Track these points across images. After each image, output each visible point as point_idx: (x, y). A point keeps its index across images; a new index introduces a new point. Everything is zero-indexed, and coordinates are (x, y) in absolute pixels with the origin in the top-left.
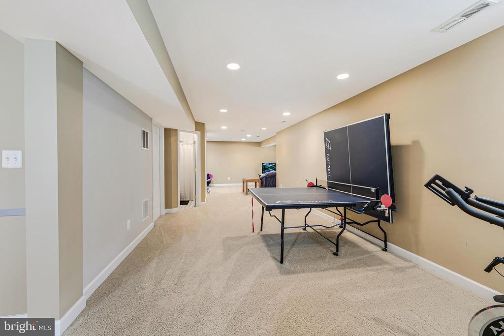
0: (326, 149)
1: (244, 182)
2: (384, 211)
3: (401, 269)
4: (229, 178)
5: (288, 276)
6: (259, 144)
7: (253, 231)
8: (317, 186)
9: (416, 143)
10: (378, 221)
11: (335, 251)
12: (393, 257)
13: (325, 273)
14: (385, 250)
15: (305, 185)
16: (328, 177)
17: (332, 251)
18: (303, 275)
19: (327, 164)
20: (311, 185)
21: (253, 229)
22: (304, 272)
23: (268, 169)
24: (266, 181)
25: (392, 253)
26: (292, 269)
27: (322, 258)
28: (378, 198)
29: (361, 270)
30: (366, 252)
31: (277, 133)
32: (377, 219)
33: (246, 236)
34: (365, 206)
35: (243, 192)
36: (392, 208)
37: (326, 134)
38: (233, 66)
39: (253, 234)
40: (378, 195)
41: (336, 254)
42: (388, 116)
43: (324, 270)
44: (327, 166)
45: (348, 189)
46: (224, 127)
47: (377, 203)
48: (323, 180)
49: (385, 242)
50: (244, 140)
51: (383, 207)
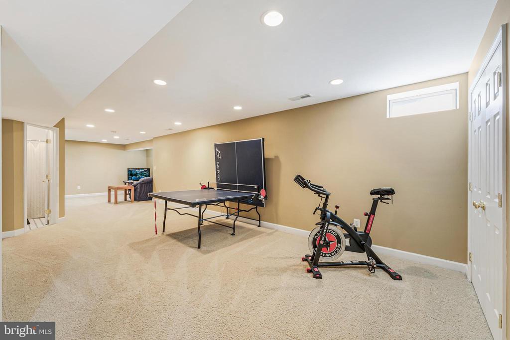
0: (216, 158)
1: (109, 190)
2: (262, 200)
3: (271, 234)
4: (79, 188)
5: (210, 254)
6: (123, 147)
7: (156, 233)
8: (208, 188)
9: (277, 157)
10: (256, 208)
11: (232, 232)
12: (265, 229)
13: (233, 246)
14: (259, 226)
15: (199, 188)
16: (217, 180)
17: (229, 234)
18: (219, 250)
19: (217, 170)
20: (204, 188)
21: (156, 231)
22: (219, 249)
23: (136, 175)
24: (141, 187)
25: (264, 227)
26: (210, 249)
27: (226, 238)
28: (259, 192)
29: (251, 239)
30: (249, 230)
31: (154, 138)
32: (255, 207)
33: (151, 239)
34: (253, 197)
35: (109, 201)
36: (266, 197)
37: (216, 146)
38: (160, 82)
39: (156, 236)
40: (259, 190)
41: (233, 234)
42: (263, 139)
43: (231, 245)
44: (217, 172)
45: (235, 187)
46: (91, 126)
47: (258, 195)
48: (213, 182)
49: (260, 221)
50: (104, 141)
51: (262, 197)
